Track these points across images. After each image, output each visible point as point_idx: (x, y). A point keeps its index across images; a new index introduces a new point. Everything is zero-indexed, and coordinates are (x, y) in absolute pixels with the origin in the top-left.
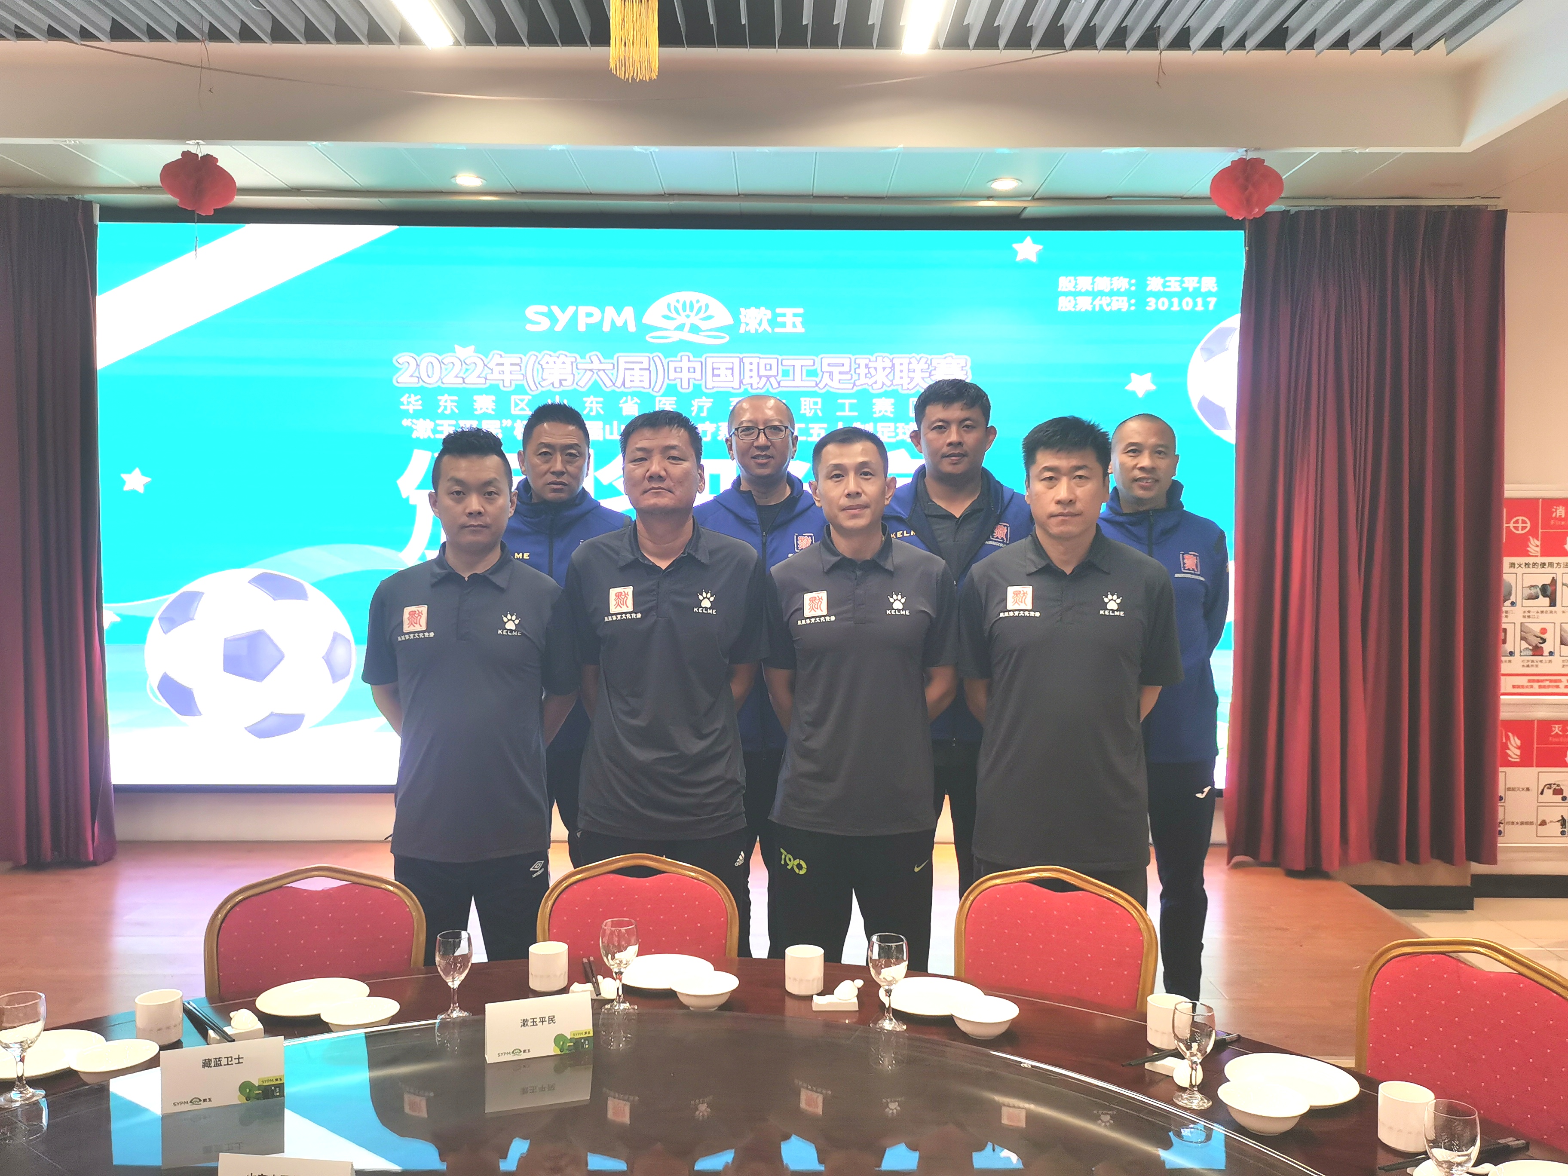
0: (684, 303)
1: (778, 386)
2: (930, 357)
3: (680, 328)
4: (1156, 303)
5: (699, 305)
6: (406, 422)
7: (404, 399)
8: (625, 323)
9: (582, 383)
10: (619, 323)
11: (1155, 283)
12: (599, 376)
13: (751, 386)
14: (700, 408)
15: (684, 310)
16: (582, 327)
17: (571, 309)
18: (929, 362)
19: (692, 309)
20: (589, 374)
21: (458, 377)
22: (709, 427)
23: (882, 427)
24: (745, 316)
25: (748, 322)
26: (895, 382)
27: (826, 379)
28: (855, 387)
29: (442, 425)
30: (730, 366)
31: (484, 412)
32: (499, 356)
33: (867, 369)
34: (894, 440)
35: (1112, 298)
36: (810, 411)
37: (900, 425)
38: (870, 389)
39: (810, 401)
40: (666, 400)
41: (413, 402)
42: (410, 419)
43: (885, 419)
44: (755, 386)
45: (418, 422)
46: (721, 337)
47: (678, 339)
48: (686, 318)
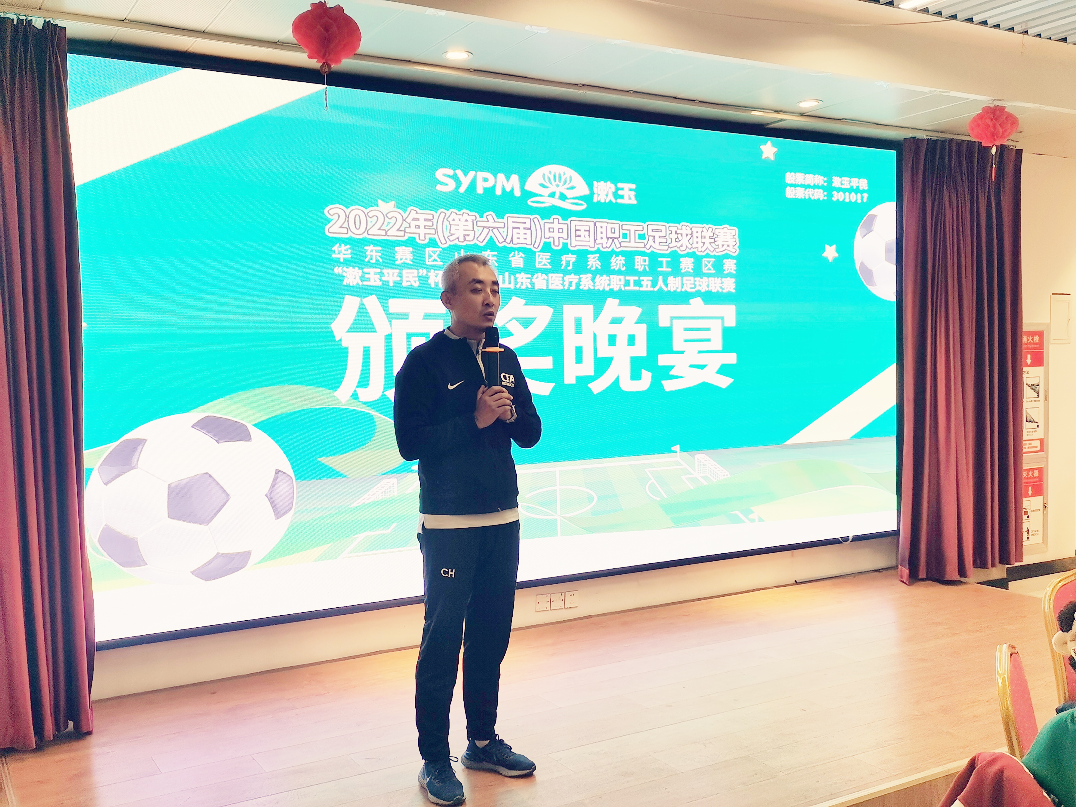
0: (555, 176)
1: (619, 246)
2: (714, 227)
4: (837, 196)
5: (565, 176)
6: (337, 270)
7: (335, 248)
8: (512, 190)
9: (481, 239)
10: (508, 189)
11: (837, 181)
12: (493, 232)
13: (602, 246)
14: (568, 263)
15: (555, 181)
16: (480, 191)
17: (471, 174)
18: (714, 231)
19: (560, 180)
20: (486, 230)
21: (381, 230)
22: (574, 278)
23: (686, 280)
24: (597, 188)
25: (599, 193)
26: (694, 246)
27: (651, 242)
28: (669, 249)
29: (369, 273)
30: (587, 228)
31: (404, 262)
32: (415, 212)
33: (676, 235)
34: (693, 290)
35: (815, 190)
36: (641, 266)
37: (697, 279)
38: (678, 250)
39: (641, 258)
40: (543, 255)
41: (343, 251)
42: (341, 268)
43: (687, 274)
44: (604, 246)
45: (348, 270)
46: (581, 205)
47: (551, 204)
48: (556, 187)
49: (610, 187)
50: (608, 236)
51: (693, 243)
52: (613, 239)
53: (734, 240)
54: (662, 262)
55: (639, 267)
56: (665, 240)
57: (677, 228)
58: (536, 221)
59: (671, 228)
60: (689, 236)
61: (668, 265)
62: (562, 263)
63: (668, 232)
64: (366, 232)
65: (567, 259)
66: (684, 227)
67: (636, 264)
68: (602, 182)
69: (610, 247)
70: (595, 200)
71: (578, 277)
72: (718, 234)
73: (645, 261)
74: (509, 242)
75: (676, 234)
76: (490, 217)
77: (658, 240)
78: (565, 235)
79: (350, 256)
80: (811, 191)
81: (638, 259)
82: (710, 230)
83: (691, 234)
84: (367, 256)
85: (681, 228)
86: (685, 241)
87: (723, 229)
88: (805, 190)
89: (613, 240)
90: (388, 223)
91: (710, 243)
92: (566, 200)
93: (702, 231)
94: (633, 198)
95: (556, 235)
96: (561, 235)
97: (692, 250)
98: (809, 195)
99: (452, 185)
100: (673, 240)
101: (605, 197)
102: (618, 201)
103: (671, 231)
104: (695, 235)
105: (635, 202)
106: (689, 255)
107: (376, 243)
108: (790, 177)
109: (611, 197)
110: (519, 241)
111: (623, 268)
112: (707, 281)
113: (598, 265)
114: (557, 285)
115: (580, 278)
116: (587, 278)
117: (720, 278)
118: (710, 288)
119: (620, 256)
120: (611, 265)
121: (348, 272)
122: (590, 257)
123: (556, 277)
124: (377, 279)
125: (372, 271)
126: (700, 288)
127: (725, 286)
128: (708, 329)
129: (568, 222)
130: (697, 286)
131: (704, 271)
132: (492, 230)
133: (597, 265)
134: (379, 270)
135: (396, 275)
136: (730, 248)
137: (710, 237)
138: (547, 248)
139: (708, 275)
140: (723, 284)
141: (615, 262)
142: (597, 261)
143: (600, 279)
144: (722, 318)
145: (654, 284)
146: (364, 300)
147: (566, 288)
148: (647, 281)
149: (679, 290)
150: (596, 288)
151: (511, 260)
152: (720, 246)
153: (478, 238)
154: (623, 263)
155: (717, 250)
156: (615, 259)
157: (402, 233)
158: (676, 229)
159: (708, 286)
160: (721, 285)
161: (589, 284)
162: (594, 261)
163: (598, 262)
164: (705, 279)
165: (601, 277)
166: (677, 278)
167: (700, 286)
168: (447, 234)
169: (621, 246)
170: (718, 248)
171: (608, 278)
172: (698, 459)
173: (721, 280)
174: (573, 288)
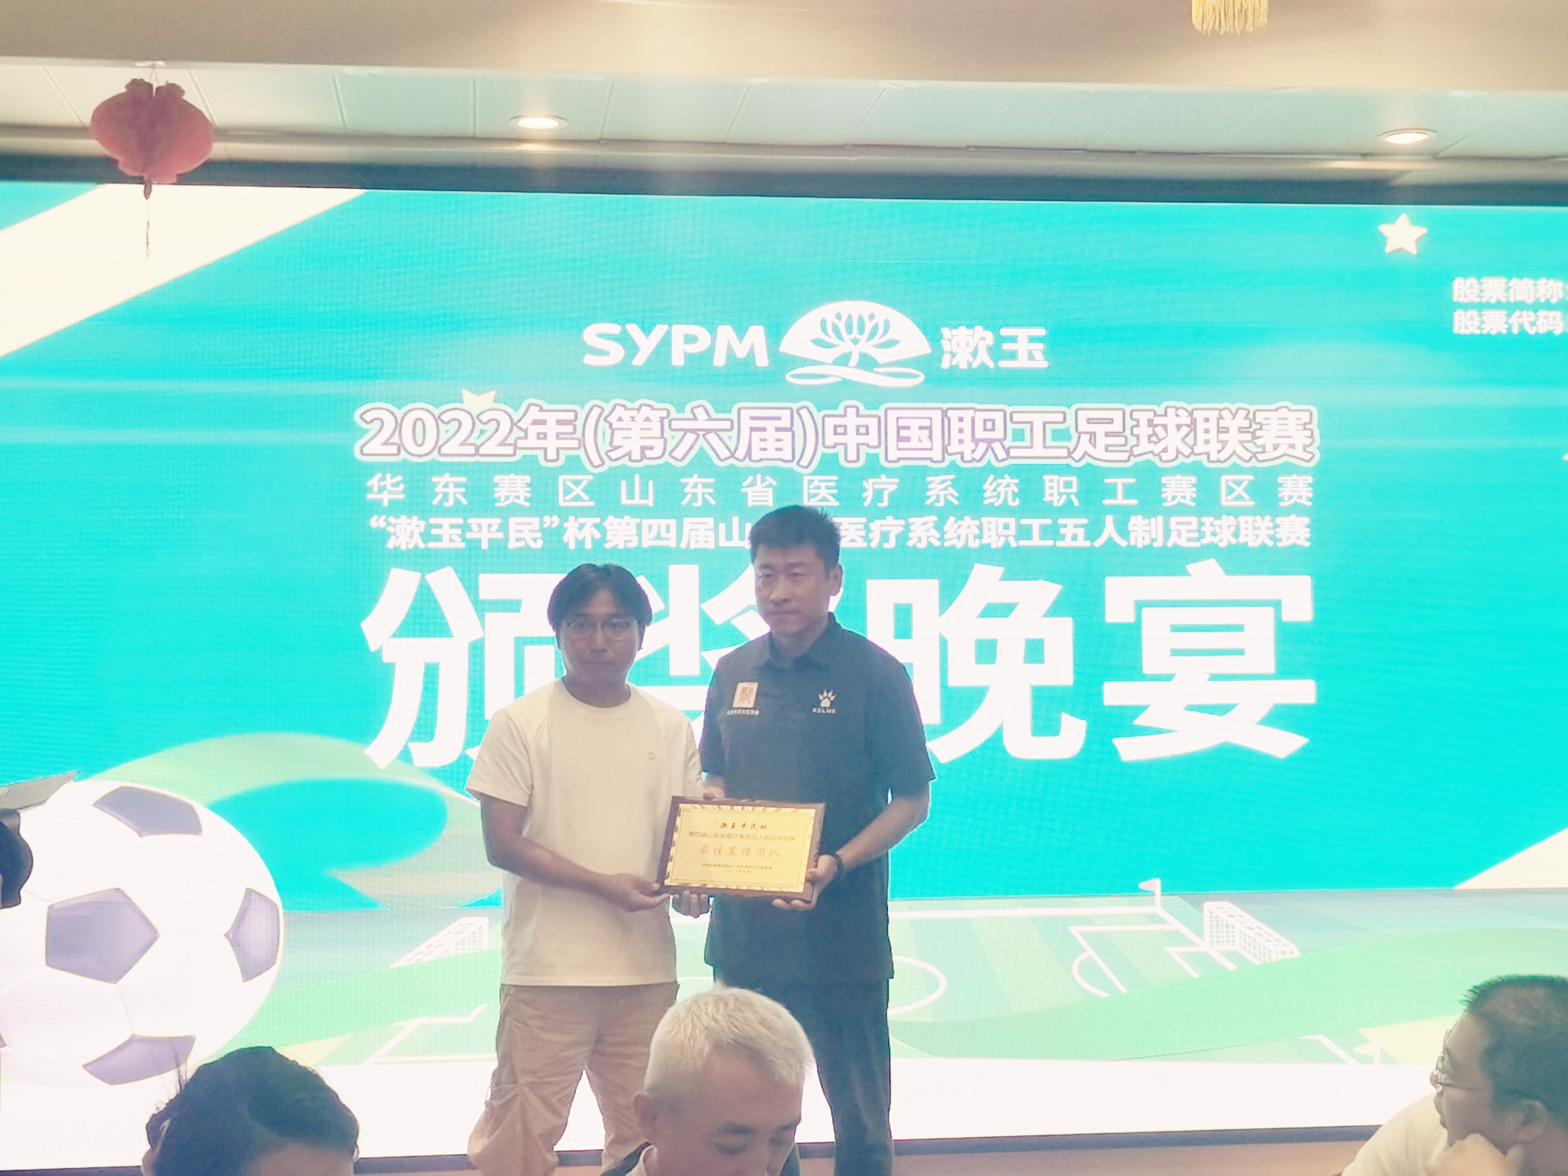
0: (849, 319)
1: (1005, 456)
2: (1252, 408)
3: (843, 360)
5: (874, 322)
6: (376, 522)
7: (374, 482)
8: (751, 354)
9: (678, 454)
10: (741, 352)
12: (706, 439)
13: (962, 458)
14: (878, 495)
15: (850, 332)
16: (678, 360)
17: (660, 330)
18: (1251, 416)
19: (861, 331)
20: (691, 437)
21: (467, 445)
22: (893, 526)
23: (1177, 523)
24: (950, 340)
25: (955, 351)
26: (1197, 450)
27: (1085, 444)
28: (1132, 458)
29: (439, 526)
30: (927, 423)
31: (513, 503)
32: (538, 408)
33: (1151, 429)
34: (1197, 544)
35: (1539, 313)
36: (1058, 497)
37: (1207, 520)
38: (1156, 460)
39: (1058, 481)
40: (820, 481)
41: (389, 488)
42: (384, 517)
43: (1181, 510)
44: (968, 457)
45: (398, 521)
46: (914, 376)
47: (839, 379)
48: (853, 345)
49: (982, 337)
50: (977, 436)
51: (1195, 444)
52: (989, 442)
53: (1308, 433)
54: (1115, 485)
55: (1055, 498)
56: (1121, 440)
57: (1152, 413)
58: (804, 412)
59: (1136, 415)
60: (1185, 430)
61: (1129, 492)
62: (864, 495)
63: (1129, 423)
64: (436, 451)
65: (876, 486)
66: (1171, 412)
67: (1048, 491)
68: (963, 329)
69: (981, 459)
70: (945, 365)
71: (902, 522)
72: (1264, 422)
73: (1068, 485)
74: (741, 457)
75: (1149, 426)
76: (700, 413)
77: (1102, 441)
78: (872, 439)
79: (402, 496)
80: (1527, 317)
81: (1051, 481)
82: (1242, 414)
83: (1187, 426)
84: (437, 494)
85: (1163, 413)
86: (1173, 440)
87: (1276, 410)
88: (1509, 316)
89: (989, 446)
90: (482, 432)
91: (1242, 442)
92: (875, 369)
93: (1221, 417)
94: (1039, 356)
95: (852, 439)
96: (863, 439)
97: (1193, 458)
98: (1521, 326)
99: (617, 353)
100: (1144, 440)
101: (971, 359)
102: (1003, 364)
103: (1138, 420)
104: (1201, 426)
105: (1045, 364)
106: (1183, 470)
107: (455, 469)
108: (1465, 289)
109: (984, 357)
110: (763, 455)
111: (1014, 500)
112: (1235, 523)
113: (952, 495)
114: (853, 540)
115: (907, 527)
116: (925, 524)
117: (1268, 518)
118: (1242, 539)
119: (1006, 476)
120: (985, 495)
121: (398, 526)
122: (931, 482)
123: (850, 524)
124: (454, 537)
125: (446, 522)
126: (1215, 540)
127: (1282, 533)
128: (1240, 628)
129: (881, 412)
130: (1208, 534)
131: (1224, 503)
132: (704, 436)
133: (949, 497)
134: (460, 521)
135: (495, 528)
136: (1298, 452)
137: (1241, 430)
138: (829, 465)
139: (1236, 512)
140: (1277, 530)
141: (995, 490)
142: (949, 488)
143: (956, 526)
144: (1277, 605)
145: (1093, 532)
146: (428, 577)
147: (874, 544)
148: (1076, 526)
149: (1158, 544)
150: (947, 544)
151: (746, 493)
152: (1269, 448)
153: (672, 451)
154: (1013, 491)
155: (1261, 457)
156: (995, 484)
157: (509, 450)
158: (1151, 415)
159: (1236, 534)
160: (1271, 532)
161: (928, 537)
162: (943, 490)
163: (951, 490)
164: (1227, 521)
165: (960, 522)
166: (1153, 520)
167: (1214, 534)
168: (604, 447)
169: (1008, 456)
170: (1264, 452)
171: (977, 522)
172: (1211, 912)
173: (1273, 520)
174: (891, 544)
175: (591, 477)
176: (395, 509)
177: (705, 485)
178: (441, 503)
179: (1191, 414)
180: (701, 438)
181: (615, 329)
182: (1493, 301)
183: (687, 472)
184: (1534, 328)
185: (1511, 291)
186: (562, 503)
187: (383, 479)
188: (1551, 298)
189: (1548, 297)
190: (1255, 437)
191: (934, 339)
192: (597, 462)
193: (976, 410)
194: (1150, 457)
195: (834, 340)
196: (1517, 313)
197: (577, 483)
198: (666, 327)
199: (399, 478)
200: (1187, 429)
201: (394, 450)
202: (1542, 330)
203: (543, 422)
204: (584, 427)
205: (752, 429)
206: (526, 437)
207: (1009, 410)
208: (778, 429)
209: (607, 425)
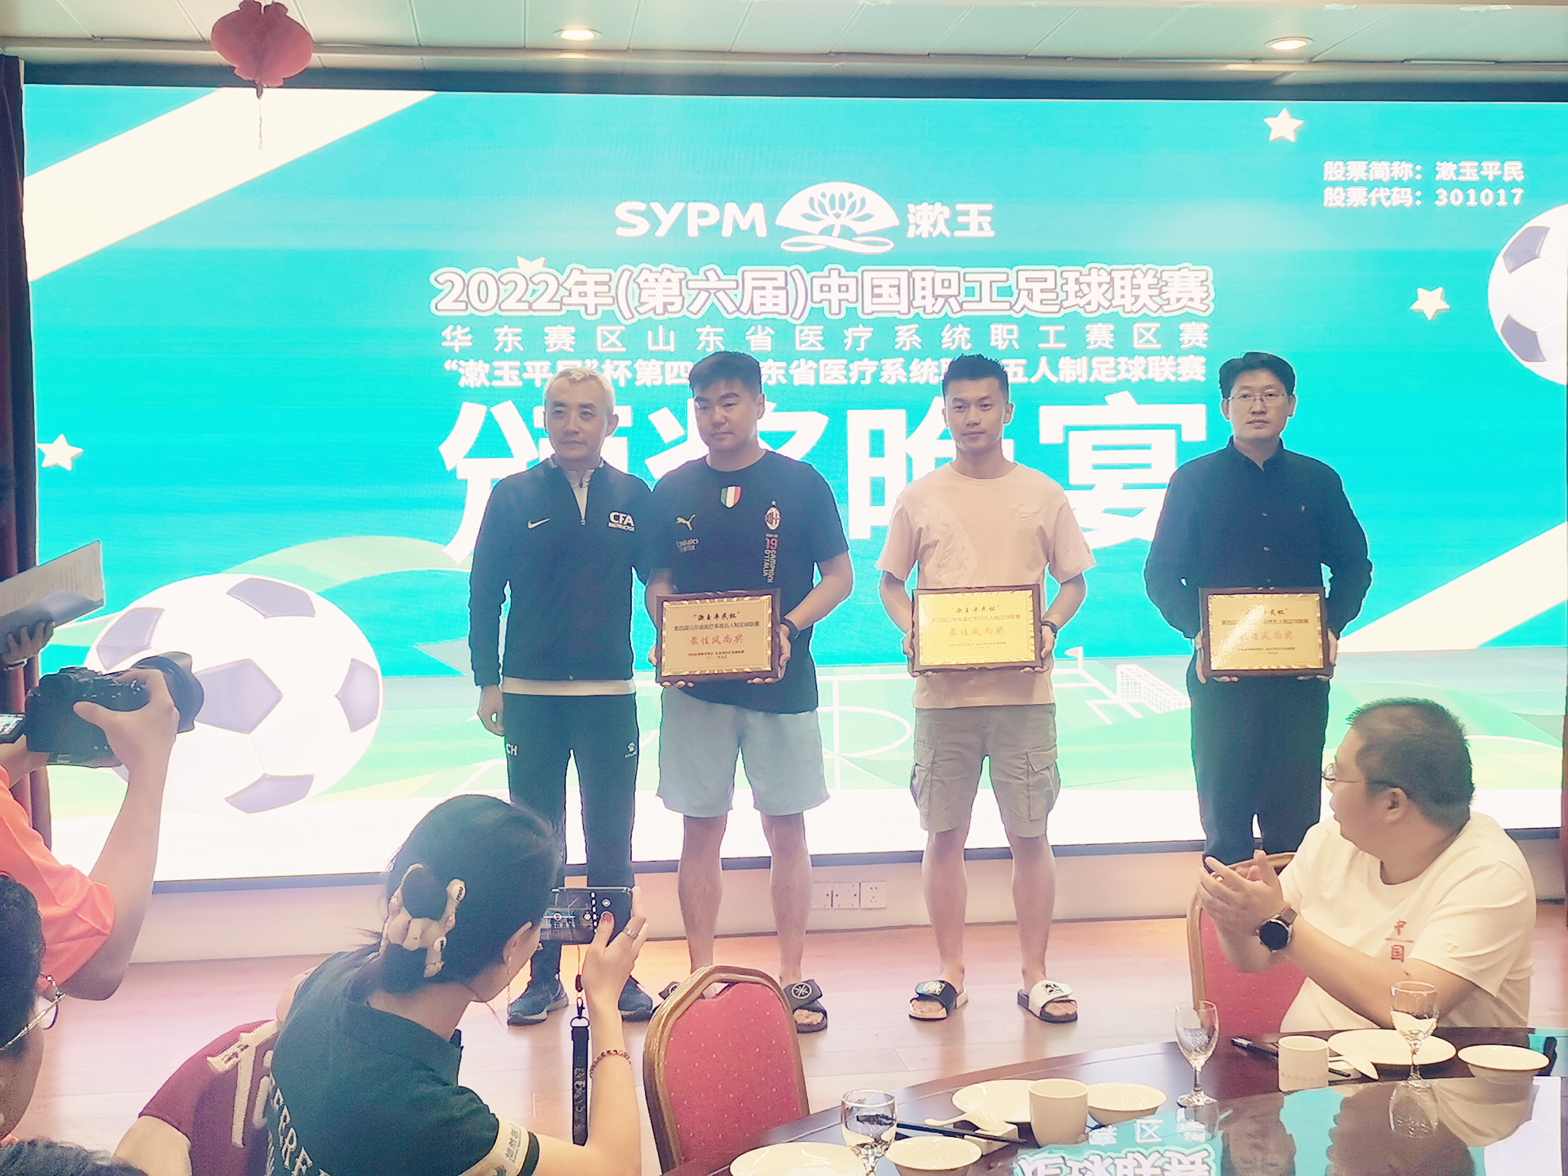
0: (833, 198)
1: (959, 309)
2: (1160, 269)
3: (827, 231)
4: (1448, 197)
5: (852, 199)
6: (450, 365)
7: (447, 333)
8: (753, 226)
9: (694, 308)
10: (744, 225)
11: (1446, 170)
12: (716, 297)
13: (924, 311)
14: (856, 340)
15: (833, 208)
16: (693, 232)
17: (678, 207)
18: (1158, 275)
19: (842, 207)
20: (704, 295)
21: (522, 302)
22: (869, 366)
23: (1099, 363)
24: (915, 214)
25: (918, 223)
26: (1114, 303)
27: (1024, 299)
28: (1062, 309)
29: (501, 368)
30: (896, 282)
31: (560, 348)
32: (580, 272)
33: (1078, 286)
34: (1114, 379)
35: (1392, 190)
36: (1002, 342)
37: (1122, 360)
38: (1082, 311)
39: (1002, 329)
40: (809, 330)
41: (459, 337)
42: (455, 361)
43: (1102, 352)
44: (928, 310)
45: (467, 364)
46: (886, 244)
47: (825, 247)
48: (835, 218)
49: (941, 211)
50: (936, 293)
51: (1113, 298)
52: (947, 298)
53: (1205, 289)
54: (1048, 332)
55: (1000, 343)
56: (1053, 296)
57: (1079, 273)
58: (796, 275)
59: (1065, 275)
60: (1105, 287)
61: (1059, 337)
62: (845, 341)
63: (1060, 281)
64: (497, 306)
65: (855, 334)
66: (1094, 271)
67: (993, 338)
68: (925, 205)
69: (939, 312)
70: (911, 234)
71: (876, 363)
72: (1169, 280)
73: (1010, 332)
74: (745, 311)
75: (1076, 284)
76: (711, 275)
77: (1038, 296)
78: (851, 295)
79: (470, 344)
80: (1383, 193)
81: (997, 329)
82: (1151, 273)
83: (1108, 283)
84: (498, 342)
85: (1087, 273)
86: (1096, 295)
87: (1179, 270)
88: (1369, 192)
89: (946, 301)
90: (534, 291)
91: (1151, 297)
92: (853, 239)
93: (1134, 277)
94: (987, 227)
95: (835, 296)
96: (843, 296)
97: (1111, 310)
98: (1378, 199)
99: (643, 226)
100: (1072, 295)
101: (932, 230)
102: (957, 234)
103: (1067, 279)
104: (1118, 283)
105: (992, 234)
106: (1103, 319)
107: (511, 322)
108: (1332, 170)
109: (942, 228)
110: (763, 309)
111: (966, 345)
112: (1145, 362)
113: (916, 341)
114: (836, 378)
115: (880, 368)
116: (894, 364)
117: (1171, 358)
118: (1150, 376)
119: (960, 325)
120: (943, 341)
121: (467, 368)
122: (899, 331)
123: (834, 365)
124: (513, 377)
125: (506, 364)
126: (1129, 376)
127: (1182, 370)
128: (1148, 447)
129: (858, 274)
130: (1123, 371)
131: (1136, 346)
132: (715, 294)
133: (914, 343)
134: (518, 364)
135: (546, 369)
136: (1196, 304)
137: (1150, 287)
138: (816, 316)
139: (1147, 353)
140: (1179, 367)
141: (951, 336)
142: (914, 335)
143: (919, 366)
144: (1177, 428)
145: (1031, 369)
146: (492, 409)
147: (853, 381)
148: (1016, 365)
149: (1082, 380)
150: (912, 381)
151: (750, 340)
152: (1173, 301)
153: (690, 306)
154: (966, 338)
155: (1166, 308)
156: (951, 332)
157: (557, 306)
158: (1077, 275)
159: (1146, 371)
160: (1174, 369)
161: (897, 375)
162: (907, 337)
163: (916, 337)
164: (1139, 360)
165: (922, 363)
166: (1079, 360)
167: (1128, 371)
168: (634, 303)
169: (962, 310)
170: (1169, 304)
171: (936, 363)
172: (1122, 673)
173: (1175, 360)
174: (867, 381)
175: (623, 328)
176: (465, 355)
177: (715, 334)
178: (501, 350)
179: (1110, 274)
180: (712, 295)
181: (641, 206)
182: (1356, 179)
183: (702, 323)
184: (1389, 201)
185: (1371, 171)
186: (600, 349)
187: (454, 330)
188: (1403, 176)
189: (1401, 176)
190: (1161, 293)
191: (902, 214)
192: (628, 315)
193: (935, 272)
194: (1077, 308)
195: (820, 215)
196: (1376, 189)
197: (612, 333)
198: (683, 204)
199: (468, 329)
200: (1108, 286)
201: (463, 306)
202: (1395, 203)
203: (584, 283)
204: (617, 287)
205: (754, 288)
206: (570, 295)
207: (962, 271)
208: (775, 288)
209: (636, 285)
